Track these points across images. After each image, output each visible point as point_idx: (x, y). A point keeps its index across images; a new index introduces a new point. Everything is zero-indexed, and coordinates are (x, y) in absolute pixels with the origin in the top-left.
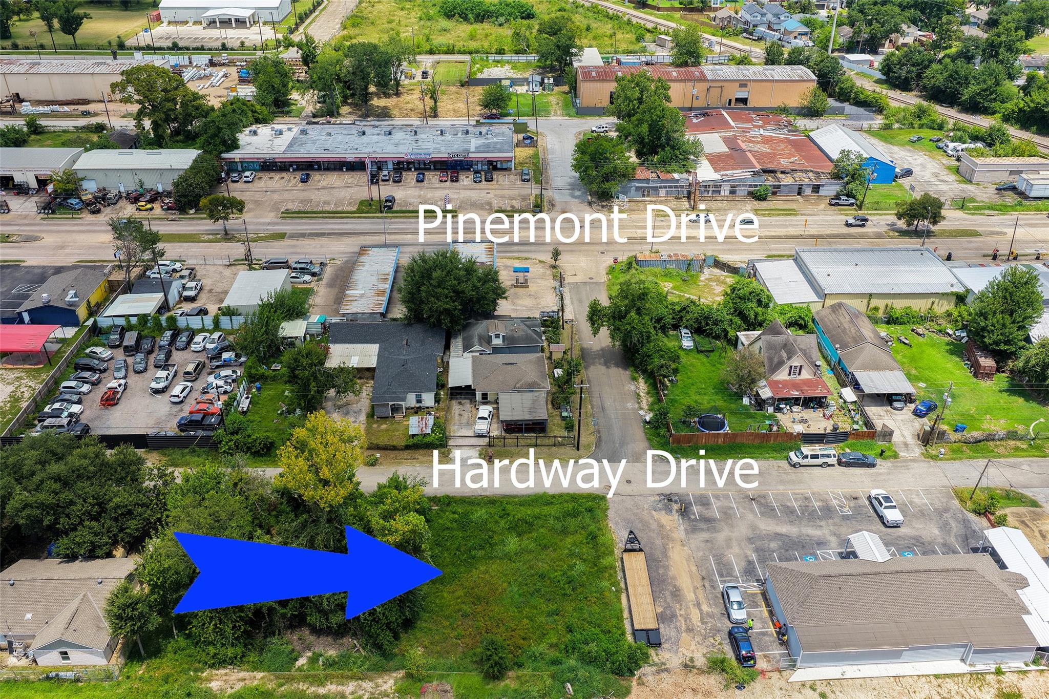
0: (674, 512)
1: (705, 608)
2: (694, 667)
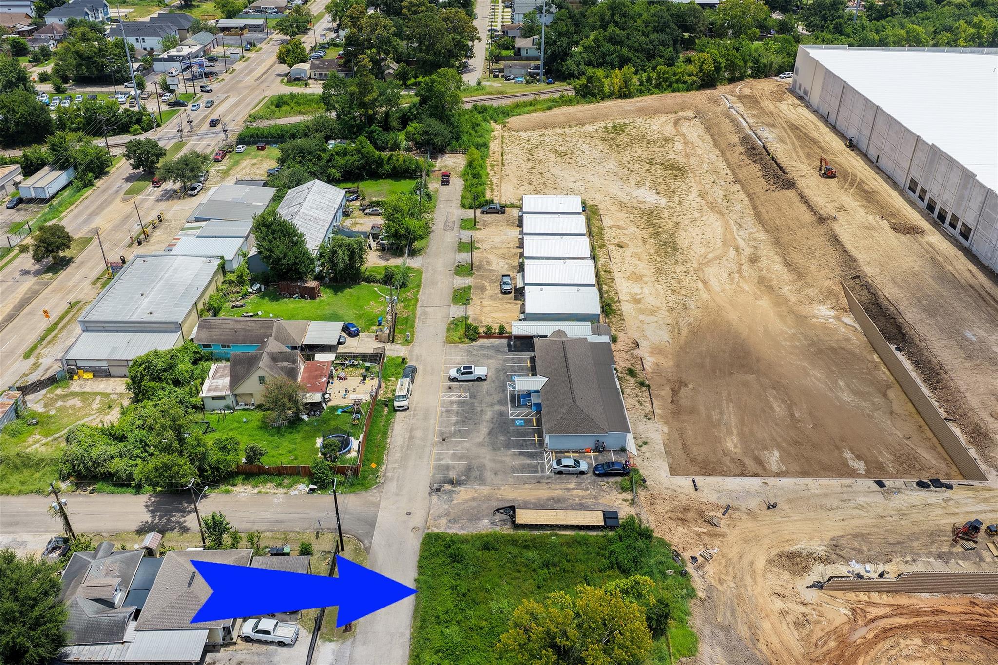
0: (454, 489)
2: (632, 500)
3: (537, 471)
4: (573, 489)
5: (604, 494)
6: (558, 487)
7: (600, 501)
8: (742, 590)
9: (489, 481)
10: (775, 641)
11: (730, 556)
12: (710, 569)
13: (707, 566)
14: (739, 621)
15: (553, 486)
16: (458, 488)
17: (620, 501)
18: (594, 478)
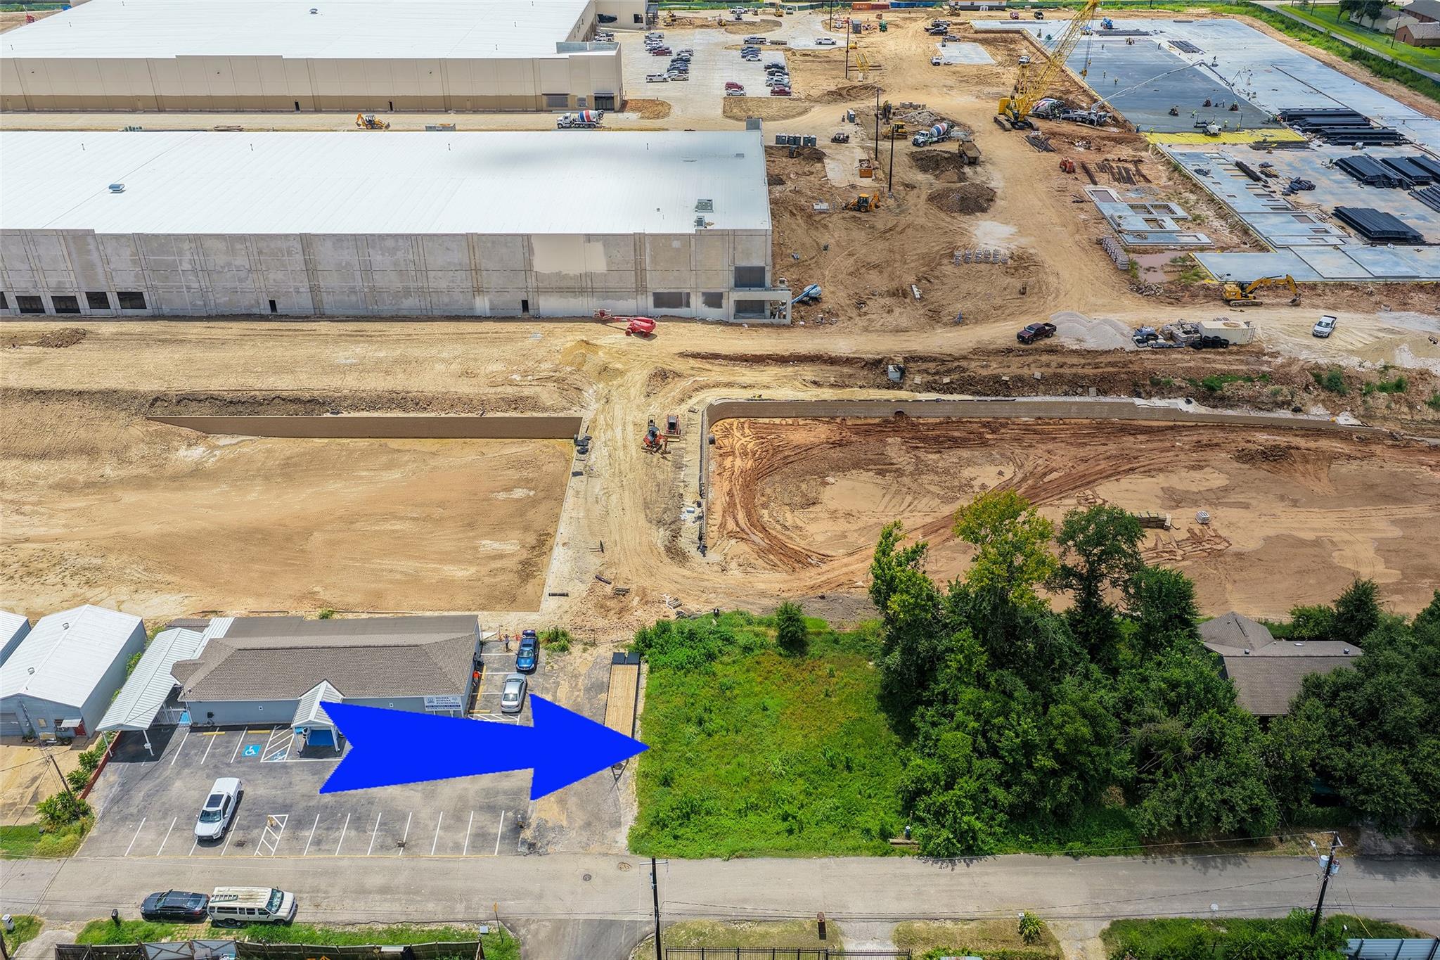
2: (585, 644)
4: (554, 696)
5: (570, 668)
7: (584, 672)
8: (720, 590)
9: (524, 784)
10: (778, 585)
11: (674, 589)
12: (694, 606)
13: (689, 606)
16: (534, 820)
17: (586, 655)
18: (537, 675)
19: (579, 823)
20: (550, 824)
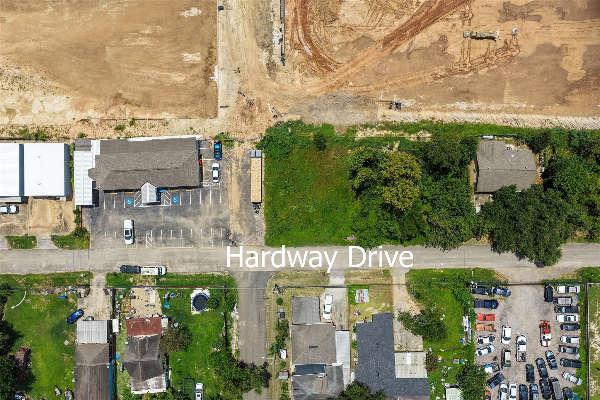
0: (232, 234)
1: (229, 172)
2: (239, 142)
3: (218, 191)
4: (231, 171)
5: (235, 156)
6: (229, 179)
7: (240, 158)
8: (291, 97)
9: (227, 216)
10: (315, 89)
11: (272, 99)
12: (281, 110)
13: (279, 111)
14: (307, 102)
15: (229, 182)
16: (232, 232)
17: (240, 148)
18: (222, 160)
19: (247, 233)
20: (238, 233)
